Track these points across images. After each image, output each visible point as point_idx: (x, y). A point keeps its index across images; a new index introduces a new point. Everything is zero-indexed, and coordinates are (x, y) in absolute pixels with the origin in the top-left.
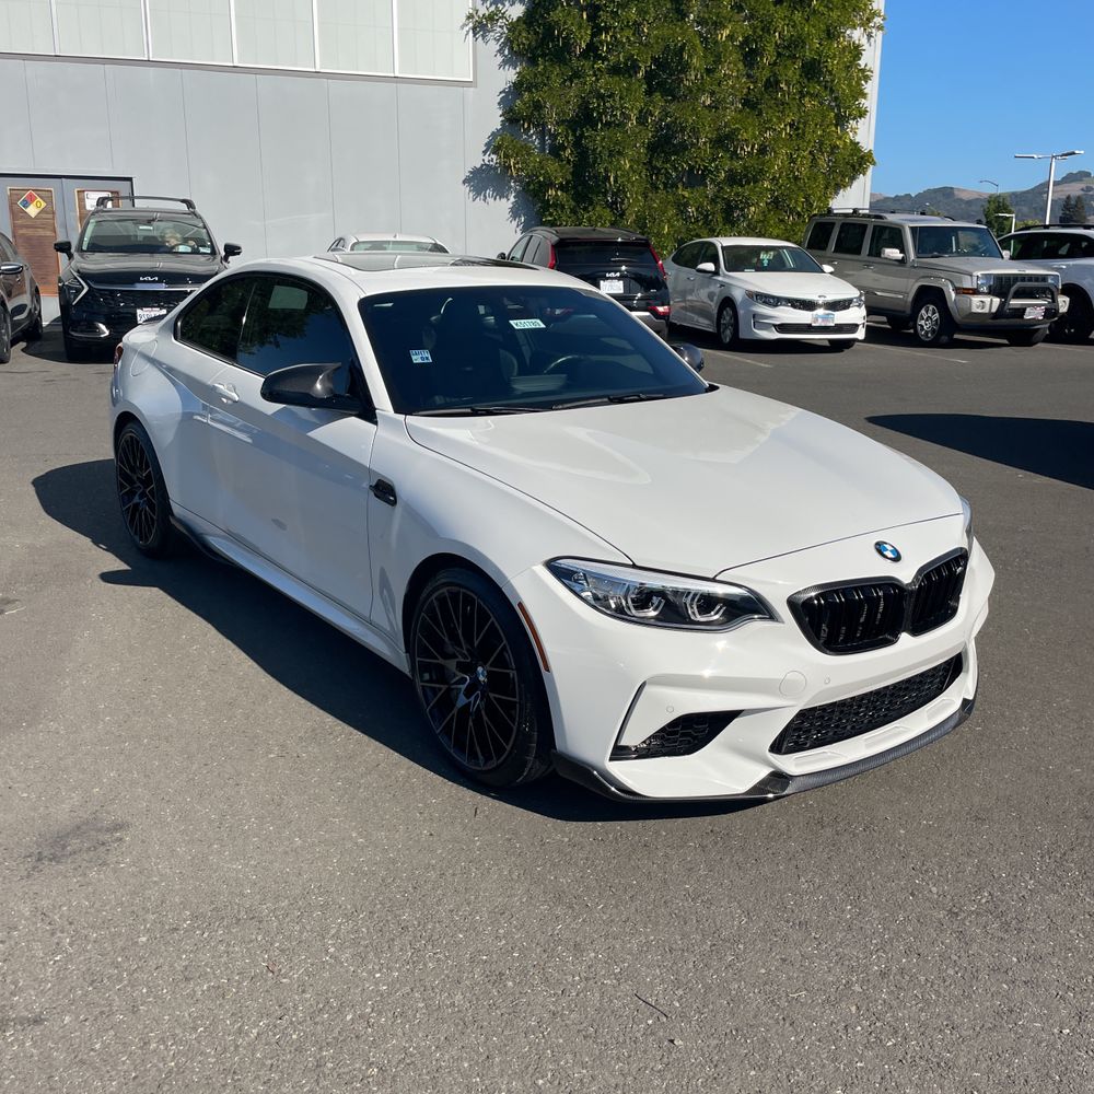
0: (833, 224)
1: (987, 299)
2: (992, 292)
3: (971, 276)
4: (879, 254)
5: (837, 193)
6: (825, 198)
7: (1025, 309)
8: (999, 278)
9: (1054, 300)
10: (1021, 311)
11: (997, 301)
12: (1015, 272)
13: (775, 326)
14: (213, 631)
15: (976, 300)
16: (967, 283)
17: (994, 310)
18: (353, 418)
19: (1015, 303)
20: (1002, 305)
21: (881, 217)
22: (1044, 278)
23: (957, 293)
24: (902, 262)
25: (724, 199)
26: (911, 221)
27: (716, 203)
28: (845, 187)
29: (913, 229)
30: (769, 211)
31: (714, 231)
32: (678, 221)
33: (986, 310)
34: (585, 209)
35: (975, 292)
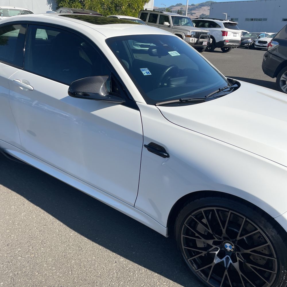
0: (147, 14)
1: (194, 39)
2: (194, 37)
3: (190, 32)
4: (163, 24)
5: (145, 4)
6: (142, 5)
7: (203, 42)
8: (196, 33)
9: (209, 40)
10: (202, 43)
11: (196, 39)
12: (200, 31)
13: (140, 45)
14: (27, 202)
15: (191, 39)
16: (189, 34)
17: (195, 42)
18: (120, 106)
19: (201, 40)
20: (197, 41)
21: (162, 13)
22: (206, 33)
23: (186, 37)
24: (169, 26)
25: (115, 3)
26: (171, 14)
27: (112, 4)
28: (147, 2)
29: (172, 17)
30: (128, 8)
31: (112, 13)
32: (101, 9)
33: (193, 42)
34: (72, 3)
35: (190, 36)
